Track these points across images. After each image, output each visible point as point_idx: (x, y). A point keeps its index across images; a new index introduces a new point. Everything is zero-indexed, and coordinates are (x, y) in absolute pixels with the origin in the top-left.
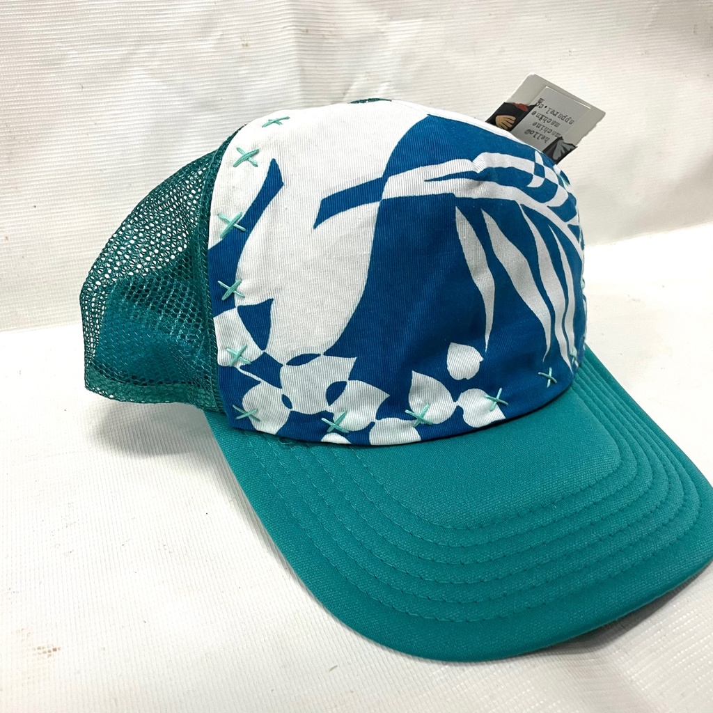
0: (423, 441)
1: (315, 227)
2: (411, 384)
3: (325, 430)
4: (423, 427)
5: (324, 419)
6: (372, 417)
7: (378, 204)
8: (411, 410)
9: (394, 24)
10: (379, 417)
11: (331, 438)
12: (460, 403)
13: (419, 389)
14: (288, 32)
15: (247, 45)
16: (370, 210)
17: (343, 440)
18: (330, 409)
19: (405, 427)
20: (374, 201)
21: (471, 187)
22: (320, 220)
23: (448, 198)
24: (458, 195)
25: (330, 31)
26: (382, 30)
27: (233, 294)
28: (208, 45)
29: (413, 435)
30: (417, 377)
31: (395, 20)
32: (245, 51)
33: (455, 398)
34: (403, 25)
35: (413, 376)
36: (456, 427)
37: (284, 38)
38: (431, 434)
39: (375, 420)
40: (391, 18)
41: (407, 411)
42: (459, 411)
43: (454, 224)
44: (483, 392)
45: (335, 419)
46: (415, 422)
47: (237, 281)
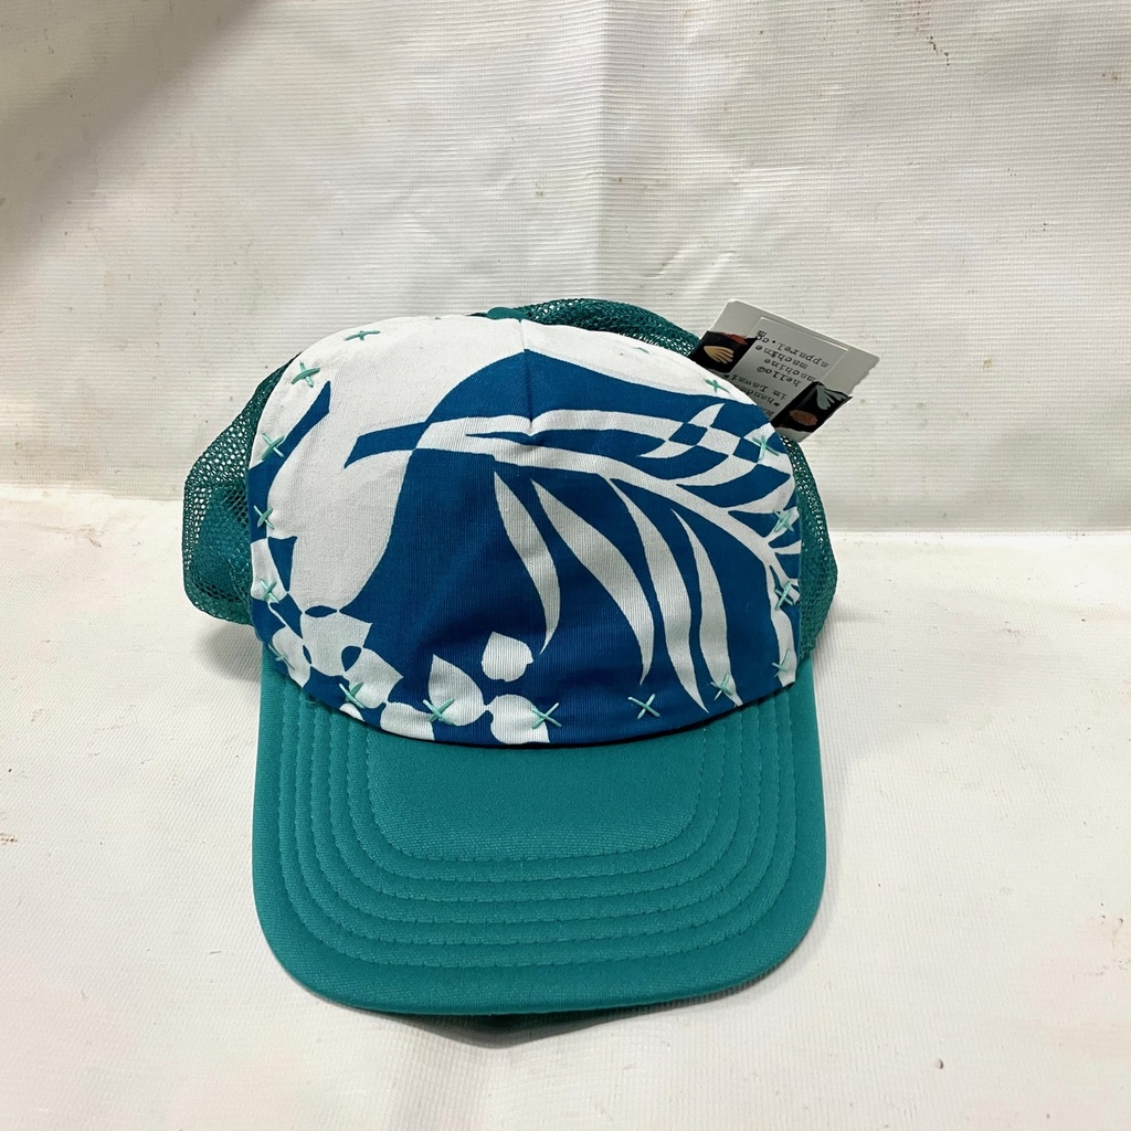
0: (436, 741)
1: (346, 466)
2: (430, 670)
3: (343, 699)
4: (439, 725)
5: (341, 685)
6: (385, 698)
7: (410, 453)
8: (430, 702)
9: (755, 172)
10: (392, 698)
11: (347, 708)
12: (490, 707)
13: (441, 678)
14: (591, 181)
15: (542, 194)
16: (401, 458)
17: (357, 714)
18: (346, 675)
19: (418, 718)
20: (408, 449)
21: (517, 452)
22: (351, 460)
23: (486, 460)
24: (499, 458)
25: (657, 180)
26: (735, 181)
27: (264, 524)
28: (493, 192)
29: (426, 731)
30: (438, 664)
31: (758, 167)
32: (538, 201)
33: (487, 701)
34: (768, 174)
35: (434, 661)
36: (478, 736)
37: (587, 188)
38: (447, 735)
39: (386, 702)
40: (752, 165)
41: (426, 702)
42: (487, 718)
43: (493, 491)
44: (528, 702)
45: (351, 687)
46: (431, 716)
47: (269, 509)
